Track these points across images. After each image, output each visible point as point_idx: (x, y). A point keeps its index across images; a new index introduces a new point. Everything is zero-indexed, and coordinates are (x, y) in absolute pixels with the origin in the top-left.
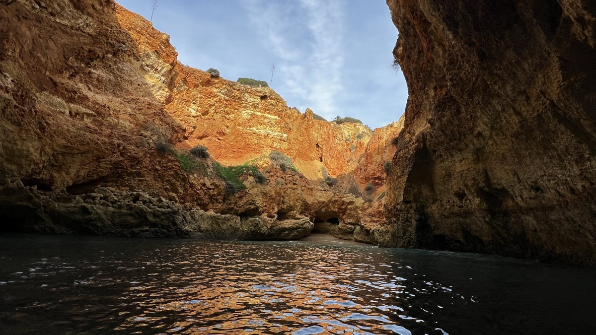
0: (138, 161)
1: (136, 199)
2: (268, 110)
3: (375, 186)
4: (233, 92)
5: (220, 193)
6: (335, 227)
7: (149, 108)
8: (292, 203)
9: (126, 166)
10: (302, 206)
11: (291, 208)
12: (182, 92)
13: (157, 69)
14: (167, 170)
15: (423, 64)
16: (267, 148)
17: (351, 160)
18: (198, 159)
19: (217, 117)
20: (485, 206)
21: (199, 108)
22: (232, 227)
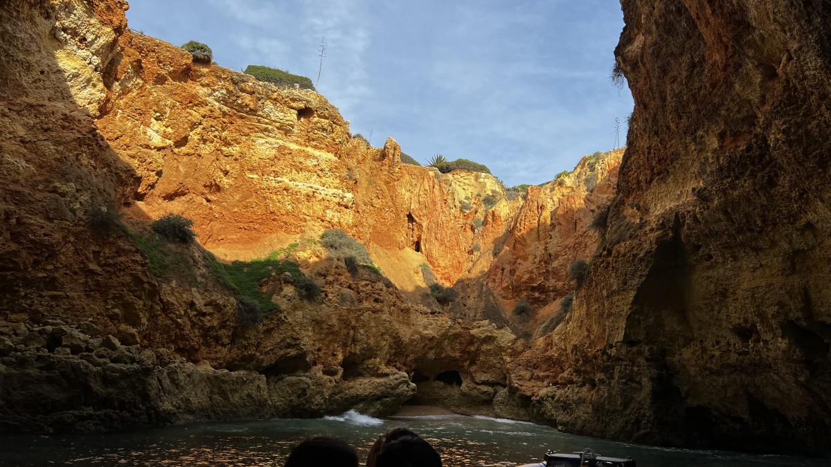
0: (51, 252)
1: (54, 340)
2: (313, 140)
3: (532, 303)
4: (238, 97)
5: (225, 322)
6: (454, 391)
7: (63, 127)
8: (372, 341)
9: (24, 263)
10: (391, 347)
11: (370, 353)
12: (129, 92)
13: (85, 39)
14: (114, 273)
15: (700, 89)
16: (313, 223)
17: (477, 248)
18: (172, 246)
19: (206, 150)
20: (798, 354)
21: (169, 130)
22: (252, 398)
